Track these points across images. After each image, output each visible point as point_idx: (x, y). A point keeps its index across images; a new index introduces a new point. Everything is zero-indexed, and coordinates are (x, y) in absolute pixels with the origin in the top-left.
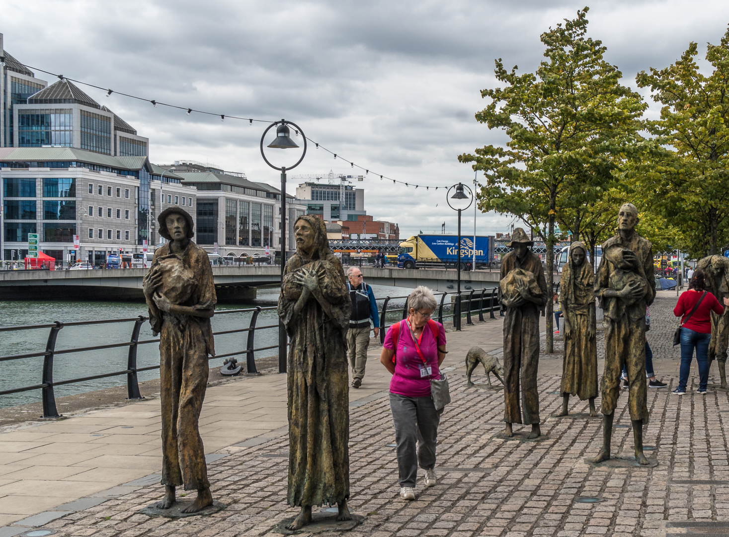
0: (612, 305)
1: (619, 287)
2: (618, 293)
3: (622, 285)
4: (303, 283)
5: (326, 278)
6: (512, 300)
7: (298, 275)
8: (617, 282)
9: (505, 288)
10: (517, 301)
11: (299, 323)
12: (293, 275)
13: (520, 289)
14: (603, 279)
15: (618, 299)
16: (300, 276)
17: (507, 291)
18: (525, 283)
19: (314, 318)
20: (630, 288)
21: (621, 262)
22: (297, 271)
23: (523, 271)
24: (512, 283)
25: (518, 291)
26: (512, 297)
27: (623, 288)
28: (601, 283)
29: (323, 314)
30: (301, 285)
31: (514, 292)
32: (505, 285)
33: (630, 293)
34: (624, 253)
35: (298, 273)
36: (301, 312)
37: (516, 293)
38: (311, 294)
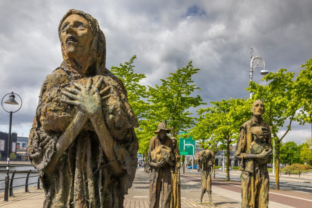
0: (250, 164)
1: (258, 152)
2: (258, 156)
3: (260, 150)
4: (77, 102)
5: (111, 98)
6: (159, 163)
7: (67, 91)
8: (257, 148)
9: (155, 156)
10: (162, 164)
11: (62, 167)
12: (59, 91)
13: (165, 156)
14: (243, 147)
15: (255, 160)
16: (71, 92)
17: (156, 158)
18: (168, 153)
19: (86, 160)
20: (266, 153)
21: (261, 135)
22: (66, 85)
23: (166, 147)
24: (159, 153)
25: (163, 158)
26: (159, 161)
27: (261, 152)
28: (242, 150)
29: (101, 155)
30: (72, 106)
31: (160, 158)
32: (155, 154)
33: (266, 156)
34: (263, 129)
35: (68, 89)
36: (67, 151)
37: (162, 159)
38: (89, 121)
